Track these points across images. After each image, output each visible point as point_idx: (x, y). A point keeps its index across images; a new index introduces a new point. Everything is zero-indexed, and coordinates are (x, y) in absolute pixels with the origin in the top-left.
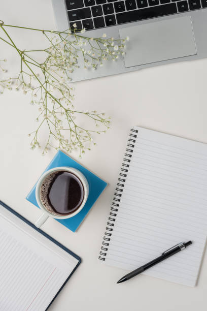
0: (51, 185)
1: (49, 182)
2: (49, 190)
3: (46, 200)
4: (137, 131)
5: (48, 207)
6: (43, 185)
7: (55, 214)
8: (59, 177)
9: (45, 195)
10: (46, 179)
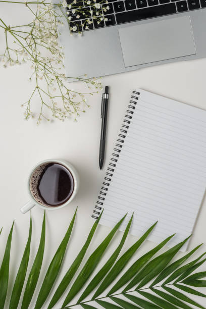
0: (41, 177)
1: (39, 173)
2: (39, 181)
3: (36, 192)
4: (139, 94)
5: (38, 199)
6: (33, 176)
7: (45, 205)
8: (49, 168)
9: (36, 186)
10: (36, 171)
